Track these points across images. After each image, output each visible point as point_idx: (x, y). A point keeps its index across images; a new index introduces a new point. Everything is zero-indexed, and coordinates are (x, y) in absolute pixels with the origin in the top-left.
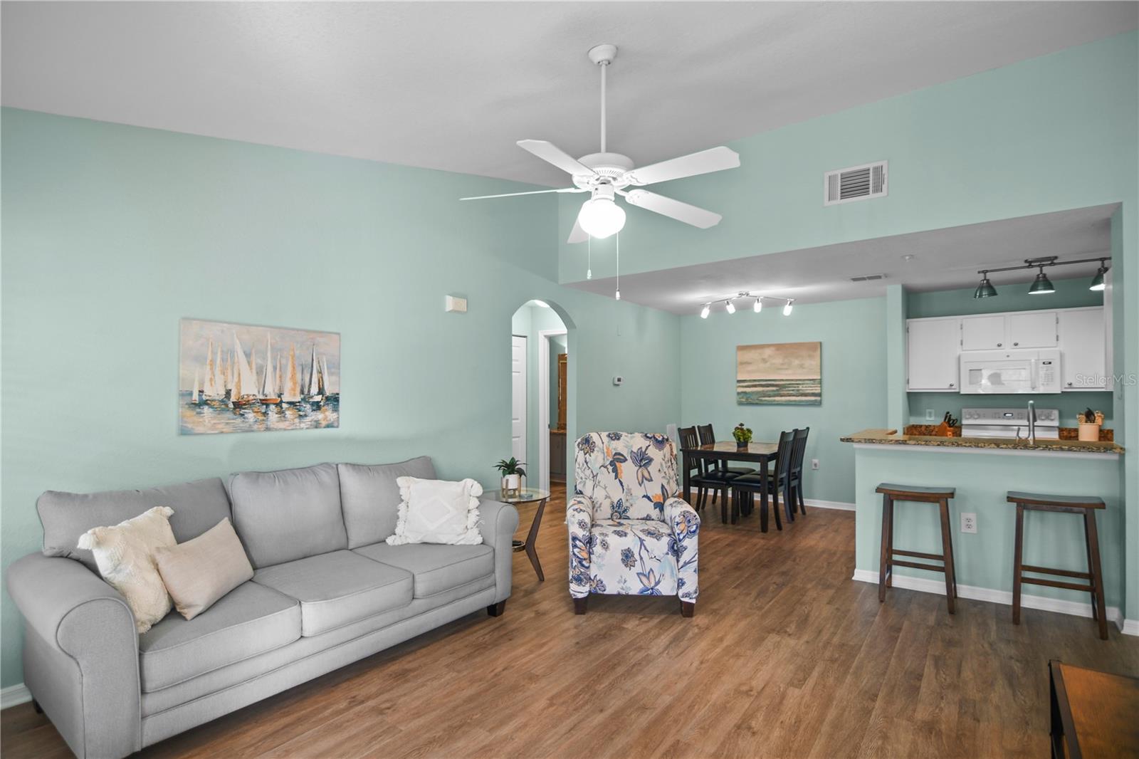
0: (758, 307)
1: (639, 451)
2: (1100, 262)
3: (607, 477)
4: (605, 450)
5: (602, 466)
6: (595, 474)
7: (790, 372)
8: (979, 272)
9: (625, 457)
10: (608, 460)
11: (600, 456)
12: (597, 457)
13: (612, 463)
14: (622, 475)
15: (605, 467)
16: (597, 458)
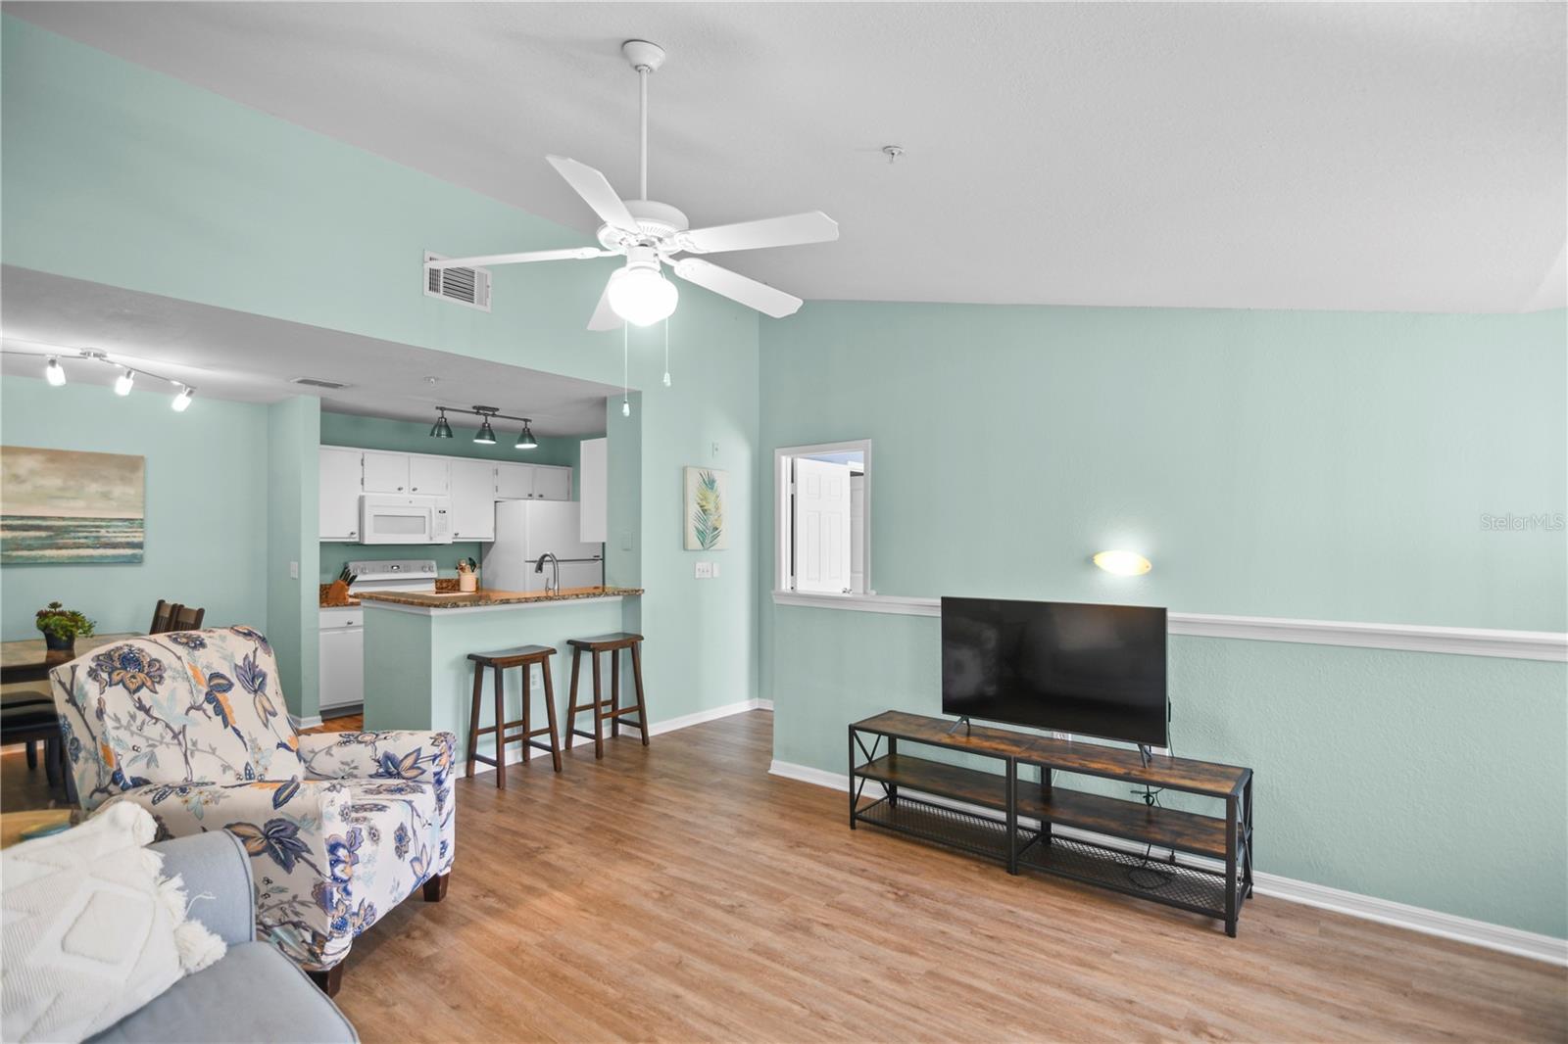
0: (123, 387)
1: (246, 663)
2: (524, 423)
3: (205, 728)
4: (190, 673)
5: (192, 708)
6: (177, 729)
7: (81, 503)
8: (437, 408)
9: (230, 681)
10: (200, 692)
11: (182, 689)
12: (174, 691)
13: (210, 698)
14: (234, 715)
15: (199, 708)
16: (173, 696)
